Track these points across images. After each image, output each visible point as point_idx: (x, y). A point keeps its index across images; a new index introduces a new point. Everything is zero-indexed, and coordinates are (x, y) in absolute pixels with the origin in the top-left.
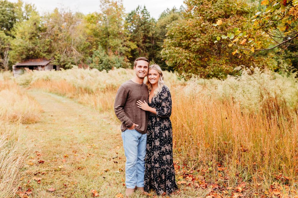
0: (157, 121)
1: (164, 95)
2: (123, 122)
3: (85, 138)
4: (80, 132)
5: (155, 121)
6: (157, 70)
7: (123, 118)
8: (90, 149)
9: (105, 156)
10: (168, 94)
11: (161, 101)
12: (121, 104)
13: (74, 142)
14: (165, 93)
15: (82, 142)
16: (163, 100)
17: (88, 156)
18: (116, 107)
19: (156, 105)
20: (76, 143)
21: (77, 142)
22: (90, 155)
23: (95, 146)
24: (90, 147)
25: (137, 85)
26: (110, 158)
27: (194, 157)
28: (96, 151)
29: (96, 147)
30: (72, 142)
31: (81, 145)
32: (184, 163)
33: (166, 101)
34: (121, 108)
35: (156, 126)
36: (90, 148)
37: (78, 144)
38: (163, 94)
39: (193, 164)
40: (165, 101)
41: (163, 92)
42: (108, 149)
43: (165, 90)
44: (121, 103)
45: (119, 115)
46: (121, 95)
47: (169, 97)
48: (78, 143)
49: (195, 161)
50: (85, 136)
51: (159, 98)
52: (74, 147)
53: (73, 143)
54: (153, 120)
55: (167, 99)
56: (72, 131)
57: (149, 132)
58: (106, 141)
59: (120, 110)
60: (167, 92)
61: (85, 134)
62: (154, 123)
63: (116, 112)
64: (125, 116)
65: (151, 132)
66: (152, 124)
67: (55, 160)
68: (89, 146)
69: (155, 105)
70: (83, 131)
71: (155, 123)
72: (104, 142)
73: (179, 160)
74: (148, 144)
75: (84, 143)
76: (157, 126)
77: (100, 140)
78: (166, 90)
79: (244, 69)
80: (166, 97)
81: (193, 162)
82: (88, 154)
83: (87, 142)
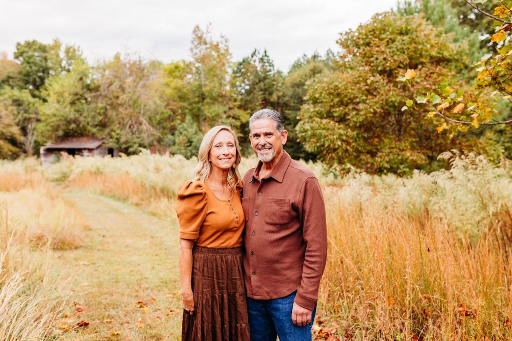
3: (162, 279)
4: (153, 267)
8: (171, 300)
13: (142, 286)
15: (157, 287)
17: (168, 315)
20: (146, 289)
21: (147, 286)
22: (171, 311)
24: (171, 295)
27: (367, 323)
30: (139, 285)
31: (155, 292)
32: (346, 333)
36: (171, 297)
37: (149, 290)
39: (364, 336)
48: (149, 288)
49: (367, 329)
50: (162, 275)
52: (141, 294)
53: (140, 287)
56: (139, 265)
61: (162, 272)
67: (109, 320)
68: (169, 294)
70: (159, 264)
73: (337, 327)
75: (160, 288)
79: (458, 158)
81: (364, 332)
82: (169, 311)
83: (166, 286)
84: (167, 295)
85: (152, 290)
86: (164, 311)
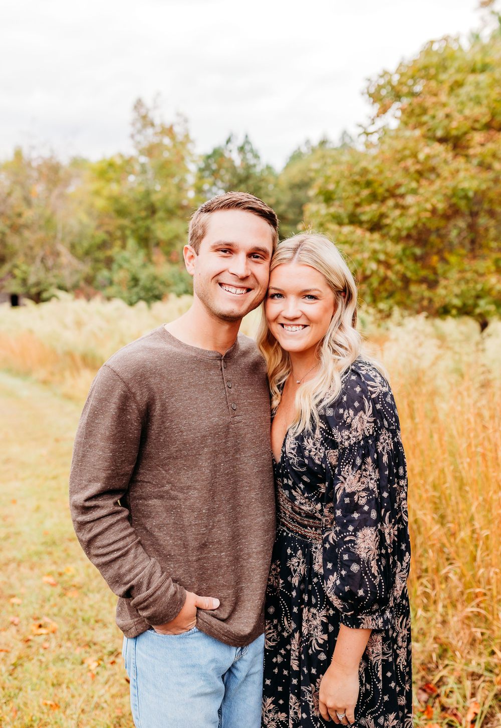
0: (316, 575)
1: (356, 423)
2: (123, 589)
3: (46, 534)
4: (38, 508)
5: (302, 569)
6: (319, 267)
7: (119, 562)
8: (48, 590)
11: (333, 456)
12: (108, 478)
14: (362, 408)
15: (31, 556)
16: (347, 455)
17: (28, 640)
18: (80, 498)
19: (305, 478)
22: (40, 626)
23: (73, 577)
24: (51, 580)
25: (199, 361)
28: (70, 602)
29: (77, 580)
31: (24, 570)
33: (363, 457)
34: (108, 504)
35: (310, 604)
36: (48, 585)
37: (13, 566)
38: (348, 414)
40: (359, 461)
41: (349, 405)
43: (358, 389)
44: (103, 475)
45: (98, 543)
46: (106, 424)
47: (385, 436)
48: (14, 559)
50: (49, 524)
51: (326, 439)
54: (295, 561)
55: (367, 446)
56: (14, 502)
57: (275, 627)
59: (99, 519)
60: (374, 402)
62: (295, 581)
63: (81, 526)
64: (131, 555)
65: (283, 629)
68: (49, 574)
69: (298, 476)
70: (51, 500)
74: (269, 700)
75: (35, 559)
76: (315, 606)
78: (364, 391)
80: (365, 438)
81: (468, 684)
82: (33, 626)
83: (50, 553)
84: (45, 579)
85: (19, 565)
86: (23, 629)
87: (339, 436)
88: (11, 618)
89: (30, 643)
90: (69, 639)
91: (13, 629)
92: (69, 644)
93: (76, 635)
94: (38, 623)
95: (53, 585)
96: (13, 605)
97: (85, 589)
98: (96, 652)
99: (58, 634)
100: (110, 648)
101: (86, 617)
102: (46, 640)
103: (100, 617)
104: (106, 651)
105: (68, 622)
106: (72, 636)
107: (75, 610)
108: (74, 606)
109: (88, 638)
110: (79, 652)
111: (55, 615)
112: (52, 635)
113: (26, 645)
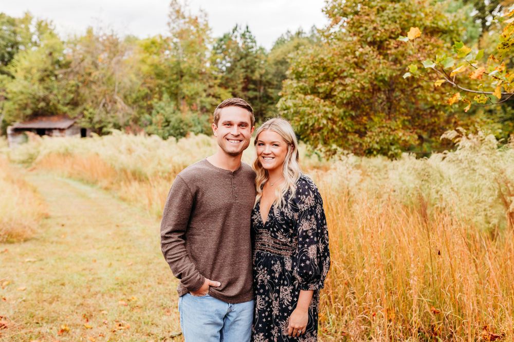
0: (287, 271)
1: (307, 201)
3: (117, 279)
4: (111, 264)
5: (280, 269)
6: (279, 132)
8: (123, 308)
9: (155, 330)
10: (316, 197)
11: (296, 215)
13: (92, 290)
14: (309, 194)
15: (109, 290)
16: (303, 215)
17: (114, 331)
19: (284, 226)
20: (96, 294)
21: (98, 289)
22: (120, 325)
23: (136, 301)
24: (124, 303)
26: (164, 335)
28: (136, 314)
29: (139, 303)
30: (89, 288)
31: (107, 297)
33: (311, 215)
35: (284, 285)
36: (122, 305)
37: (99, 295)
38: (303, 197)
40: (309, 217)
41: (303, 193)
42: (164, 309)
43: (307, 187)
47: (319, 206)
48: (100, 292)
50: (118, 274)
51: (293, 208)
52: (91, 301)
53: (89, 291)
54: (276, 266)
55: (312, 211)
56: (95, 261)
57: (264, 299)
58: (161, 286)
60: (314, 192)
61: (119, 270)
62: (277, 275)
65: (269, 298)
66: (273, 278)
68: (122, 300)
70: (118, 260)
71: (281, 275)
72: (157, 289)
74: (261, 334)
75: (112, 292)
76: (286, 285)
77: (149, 286)
78: (309, 188)
79: (464, 138)
80: (311, 207)
82: (116, 325)
83: (121, 289)
84: (120, 302)
85: (103, 295)
86: (110, 326)
87: (300, 206)
88: (104, 321)
89: (115, 333)
90: (137, 332)
91: (105, 326)
92: (137, 334)
93: (141, 330)
94: (119, 324)
95: (126, 305)
96: (103, 314)
97: (144, 307)
98: (154, 338)
99: (131, 329)
100: (161, 336)
101: (146, 321)
102: (124, 332)
103: (154, 322)
104: (159, 338)
105: (136, 324)
106: (139, 331)
107: (139, 318)
108: (139, 316)
109: (148, 332)
110: (144, 337)
111: (128, 320)
112: (127, 330)
113: (113, 334)
